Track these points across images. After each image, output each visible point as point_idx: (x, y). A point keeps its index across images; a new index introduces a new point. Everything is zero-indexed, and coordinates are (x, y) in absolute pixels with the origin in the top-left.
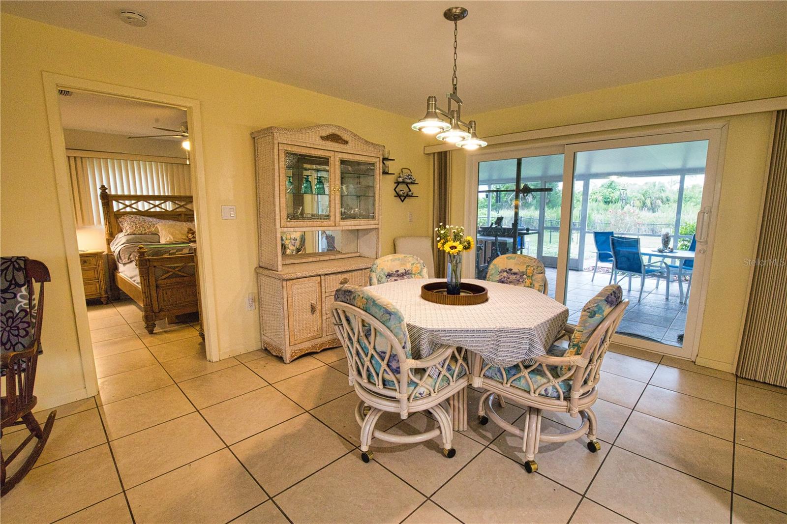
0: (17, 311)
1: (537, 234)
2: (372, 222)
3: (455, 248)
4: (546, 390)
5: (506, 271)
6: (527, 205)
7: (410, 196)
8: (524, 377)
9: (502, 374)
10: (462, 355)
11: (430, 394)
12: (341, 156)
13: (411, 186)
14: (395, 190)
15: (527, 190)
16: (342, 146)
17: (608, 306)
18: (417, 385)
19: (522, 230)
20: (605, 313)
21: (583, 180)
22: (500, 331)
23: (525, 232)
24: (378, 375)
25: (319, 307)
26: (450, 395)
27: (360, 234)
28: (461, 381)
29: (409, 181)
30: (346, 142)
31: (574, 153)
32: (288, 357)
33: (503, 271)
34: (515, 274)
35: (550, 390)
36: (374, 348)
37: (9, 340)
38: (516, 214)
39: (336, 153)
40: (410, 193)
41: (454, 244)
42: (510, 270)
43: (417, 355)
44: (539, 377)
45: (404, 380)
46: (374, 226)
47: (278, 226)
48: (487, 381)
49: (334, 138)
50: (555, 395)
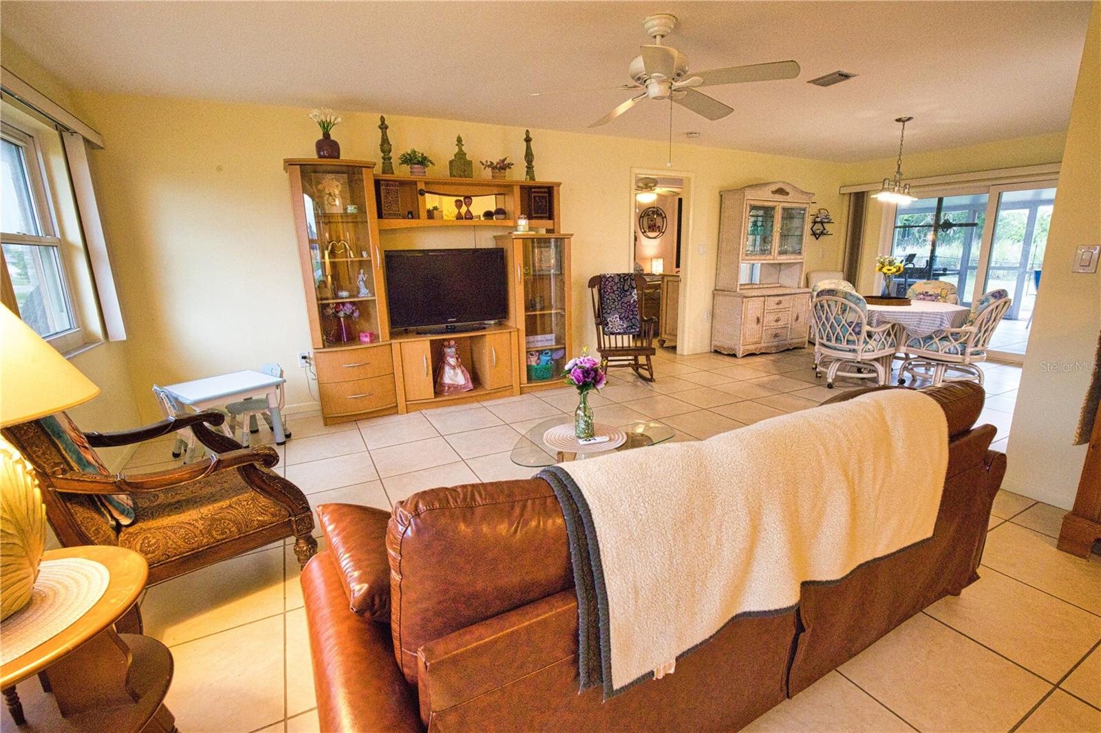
0: (632, 302)
1: (958, 276)
2: (799, 257)
3: (891, 270)
4: (949, 349)
5: (923, 294)
6: (949, 241)
7: (825, 234)
8: (935, 342)
9: (920, 343)
10: (894, 332)
11: (873, 351)
12: (783, 204)
13: (825, 225)
14: (811, 229)
15: (948, 225)
16: (785, 197)
17: (993, 299)
18: (867, 343)
19: (937, 271)
20: (991, 302)
21: (1030, 207)
22: (922, 313)
23: (942, 272)
24: (844, 338)
25: (761, 320)
26: (885, 354)
27: (782, 267)
28: (892, 349)
29: (826, 220)
30: (788, 194)
31: (999, 193)
32: (740, 354)
33: (920, 294)
34: (930, 295)
35: (952, 349)
36: (846, 321)
37: (628, 316)
38: (933, 251)
39: (780, 203)
40: (825, 232)
41: (890, 268)
42: (927, 293)
43: (869, 324)
44: (945, 342)
45: (862, 340)
46: (800, 261)
47: (740, 259)
48: (909, 348)
49: (781, 191)
50: (955, 352)
